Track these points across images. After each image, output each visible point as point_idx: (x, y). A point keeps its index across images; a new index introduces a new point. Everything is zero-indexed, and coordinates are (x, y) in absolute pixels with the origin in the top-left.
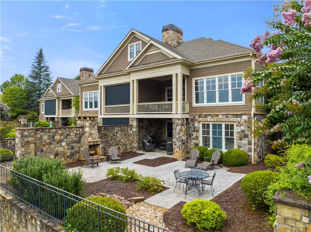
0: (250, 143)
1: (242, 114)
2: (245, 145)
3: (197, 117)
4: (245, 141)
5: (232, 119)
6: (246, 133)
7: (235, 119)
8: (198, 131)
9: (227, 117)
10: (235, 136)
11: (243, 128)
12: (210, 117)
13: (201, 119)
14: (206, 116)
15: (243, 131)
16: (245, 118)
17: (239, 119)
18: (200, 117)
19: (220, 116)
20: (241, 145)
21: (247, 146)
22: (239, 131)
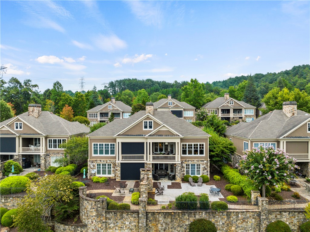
0: (207, 172)
1: (204, 160)
2: (205, 173)
3: (184, 162)
4: (205, 171)
5: (200, 162)
6: (206, 168)
7: (201, 162)
8: (184, 168)
9: (198, 161)
10: (201, 169)
11: (204, 166)
12: (190, 161)
13: (186, 162)
14: (188, 161)
15: (205, 167)
16: (205, 162)
17: (203, 162)
18: (185, 161)
19: (195, 161)
20: (204, 173)
21: (206, 173)
22: (203, 167)
